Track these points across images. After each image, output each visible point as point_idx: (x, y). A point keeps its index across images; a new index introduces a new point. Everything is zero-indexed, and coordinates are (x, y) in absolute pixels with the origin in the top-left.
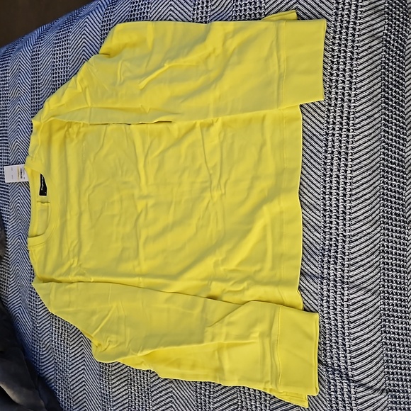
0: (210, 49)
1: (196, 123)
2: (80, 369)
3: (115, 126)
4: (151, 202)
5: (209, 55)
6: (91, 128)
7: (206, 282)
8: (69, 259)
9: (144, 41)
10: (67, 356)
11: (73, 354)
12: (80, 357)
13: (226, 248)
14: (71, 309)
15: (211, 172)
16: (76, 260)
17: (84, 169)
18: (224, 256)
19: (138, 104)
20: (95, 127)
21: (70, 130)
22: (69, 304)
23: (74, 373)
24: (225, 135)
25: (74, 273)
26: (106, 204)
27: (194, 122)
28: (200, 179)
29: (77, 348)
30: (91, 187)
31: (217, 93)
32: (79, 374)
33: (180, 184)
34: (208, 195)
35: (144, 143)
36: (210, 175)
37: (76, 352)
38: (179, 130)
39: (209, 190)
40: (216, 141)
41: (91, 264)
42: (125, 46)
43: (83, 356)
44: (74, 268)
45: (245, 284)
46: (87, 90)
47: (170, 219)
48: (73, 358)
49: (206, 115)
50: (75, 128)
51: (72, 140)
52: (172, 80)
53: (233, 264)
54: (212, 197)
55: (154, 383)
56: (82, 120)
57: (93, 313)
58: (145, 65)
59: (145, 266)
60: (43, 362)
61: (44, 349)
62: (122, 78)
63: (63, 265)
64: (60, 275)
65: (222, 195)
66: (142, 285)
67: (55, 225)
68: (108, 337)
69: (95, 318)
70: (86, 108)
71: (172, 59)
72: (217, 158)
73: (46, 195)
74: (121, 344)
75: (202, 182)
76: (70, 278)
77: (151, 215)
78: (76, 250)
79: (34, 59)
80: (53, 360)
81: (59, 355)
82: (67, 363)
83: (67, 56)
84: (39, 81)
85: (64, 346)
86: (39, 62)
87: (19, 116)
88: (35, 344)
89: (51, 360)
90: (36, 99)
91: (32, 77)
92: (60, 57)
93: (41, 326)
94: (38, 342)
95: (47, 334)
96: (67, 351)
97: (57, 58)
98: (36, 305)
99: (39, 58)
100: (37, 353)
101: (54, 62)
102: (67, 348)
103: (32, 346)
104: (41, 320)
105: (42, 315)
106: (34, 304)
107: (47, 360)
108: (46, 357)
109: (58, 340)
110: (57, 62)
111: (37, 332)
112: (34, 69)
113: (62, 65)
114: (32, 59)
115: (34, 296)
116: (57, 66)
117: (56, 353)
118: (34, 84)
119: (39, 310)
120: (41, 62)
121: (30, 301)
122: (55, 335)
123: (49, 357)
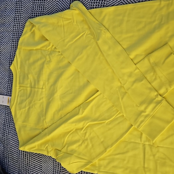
10: (29, 166)
11: (34, 166)
12: (39, 168)
29: (36, 163)
37: (36, 165)
48: (33, 168)
61: (11, 162)
79: (18, 3)
80: (17, 168)
81: (23, 166)
82: (29, 171)
83: (44, 5)
84: (21, 16)
85: (27, 161)
86: (22, 5)
87: (3, 34)
88: (5, 159)
89: (16, 168)
90: (18, 26)
91: (16, 14)
92: (38, 5)
93: (11, 150)
94: (7, 158)
95: (15, 154)
96: (29, 164)
97: (36, 5)
98: (8, 138)
99: (22, 3)
100: (6, 164)
101: (34, 7)
102: (30, 162)
103: (3, 160)
104: (11, 147)
105: (12, 144)
106: (6, 137)
107: (13, 168)
108: (13, 166)
109: (23, 158)
110: (36, 7)
111: (7, 152)
112: (18, 9)
113: (39, 9)
114: (17, 3)
115: (7, 133)
116: (35, 9)
117: (21, 165)
118: (17, 18)
119: (10, 141)
120: (24, 6)
121: (3, 136)
122: (21, 155)
123: (15, 166)
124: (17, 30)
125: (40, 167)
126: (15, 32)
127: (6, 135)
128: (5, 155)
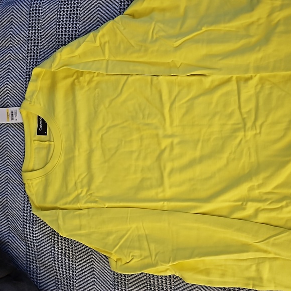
0: (254, 18)
1: (232, 77)
2: (89, 282)
3: (138, 77)
4: (176, 140)
5: (252, 23)
6: (107, 78)
7: (240, 203)
8: (76, 189)
9: (177, 8)
10: (73, 272)
11: (80, 270)
12: (88, 272)
13: (262, 176)
14: (83, 232)
15: (245, 116)
16: (85, 190)
17: (96, 112)
18: (260, 182)
19: (168, 60)
20: (113, 78)
21: (81, 78)
22: (80, 228)
23: (83, 285)
24: (262, 87)
25: (83, 202)
26: (123, 143)
27: (230, 76)
28: (232, 122)
29: (84, 264)
30: (105, 128)
31: (260, 55)
32: (88, 286)
33: (210, 126)
34: (241, 134)
35: (170, 92)
36: (244, 119)
37: (84, 267)
38: (212, 82)
39: (243, 130)
40: (252, 92)
41: (105, 193)
42: (153, 10)
43: (92, 270)
44: (83, 196)
45: (284, 203)
46: (107, 45)
47: (198, 153)
49: (247, 71)
50: (87, 77)
51: (82, 88)
52: (210, 41)
53: (269, 188)
54: (245, 135)
55: (178, 286)
56: (97, 70)
57: (109, 234)
58: (179, 27)
59: (169, 193)
60: (42, 280)
62: (155, 37)
63: (69, 194)
64: (66, 204)
65: (256, 134)
66: (166, 208)
67: (58, 160)
68: (130, 253)
69: (111, 238)
70: (102, 60)
71: (212, 24)
72: (252, 105)
73: (46, 134)
74: (145, 258)
75: (234, 124)
76: (79, 205)
77: (177, 151)
78: (85, 181)
79: (33, 14)
80: (53, 276)
81: (63, 272)
82: (73, 278)
83: (77, 14)
84: (38, 33)
85: (69, 264)
86: (39, 17)
87: (10, 64)
88: (30, 265)
89: (50, 276)
90: (34, 50)
91: (29, 30)
92: (67, 15)
93: (39, 249)
94: (34, 263)
95: (48, 255)
96: (73, 268)
97: (64, 15)
98: (33, 230)
99: (39, 13)
100: (34, 272)
101: (60, 18)
102: (73, 265)
103: (27, 267)
104: (39, 244)
105: (41, 239)
106: (30, 230)
107: (45, 278)
108: (44, 275)
109: (62, 259)
110: (63, 18)
111: (33, 254)
112: (32, 23)
113: (70, 21)
114: (30, 14)
115: (30, 223)
116: (63, 21)
117: (59, 271)
118: (32, 36)
119: (37, 235)
120: (43, 17)
121: (24, 228)
122: (58, 255)
123: (48, 274)
124: (34, 56)
125: (90, 271)
126: (31, 59)
127: (30, 226)
128: (30, 259)
